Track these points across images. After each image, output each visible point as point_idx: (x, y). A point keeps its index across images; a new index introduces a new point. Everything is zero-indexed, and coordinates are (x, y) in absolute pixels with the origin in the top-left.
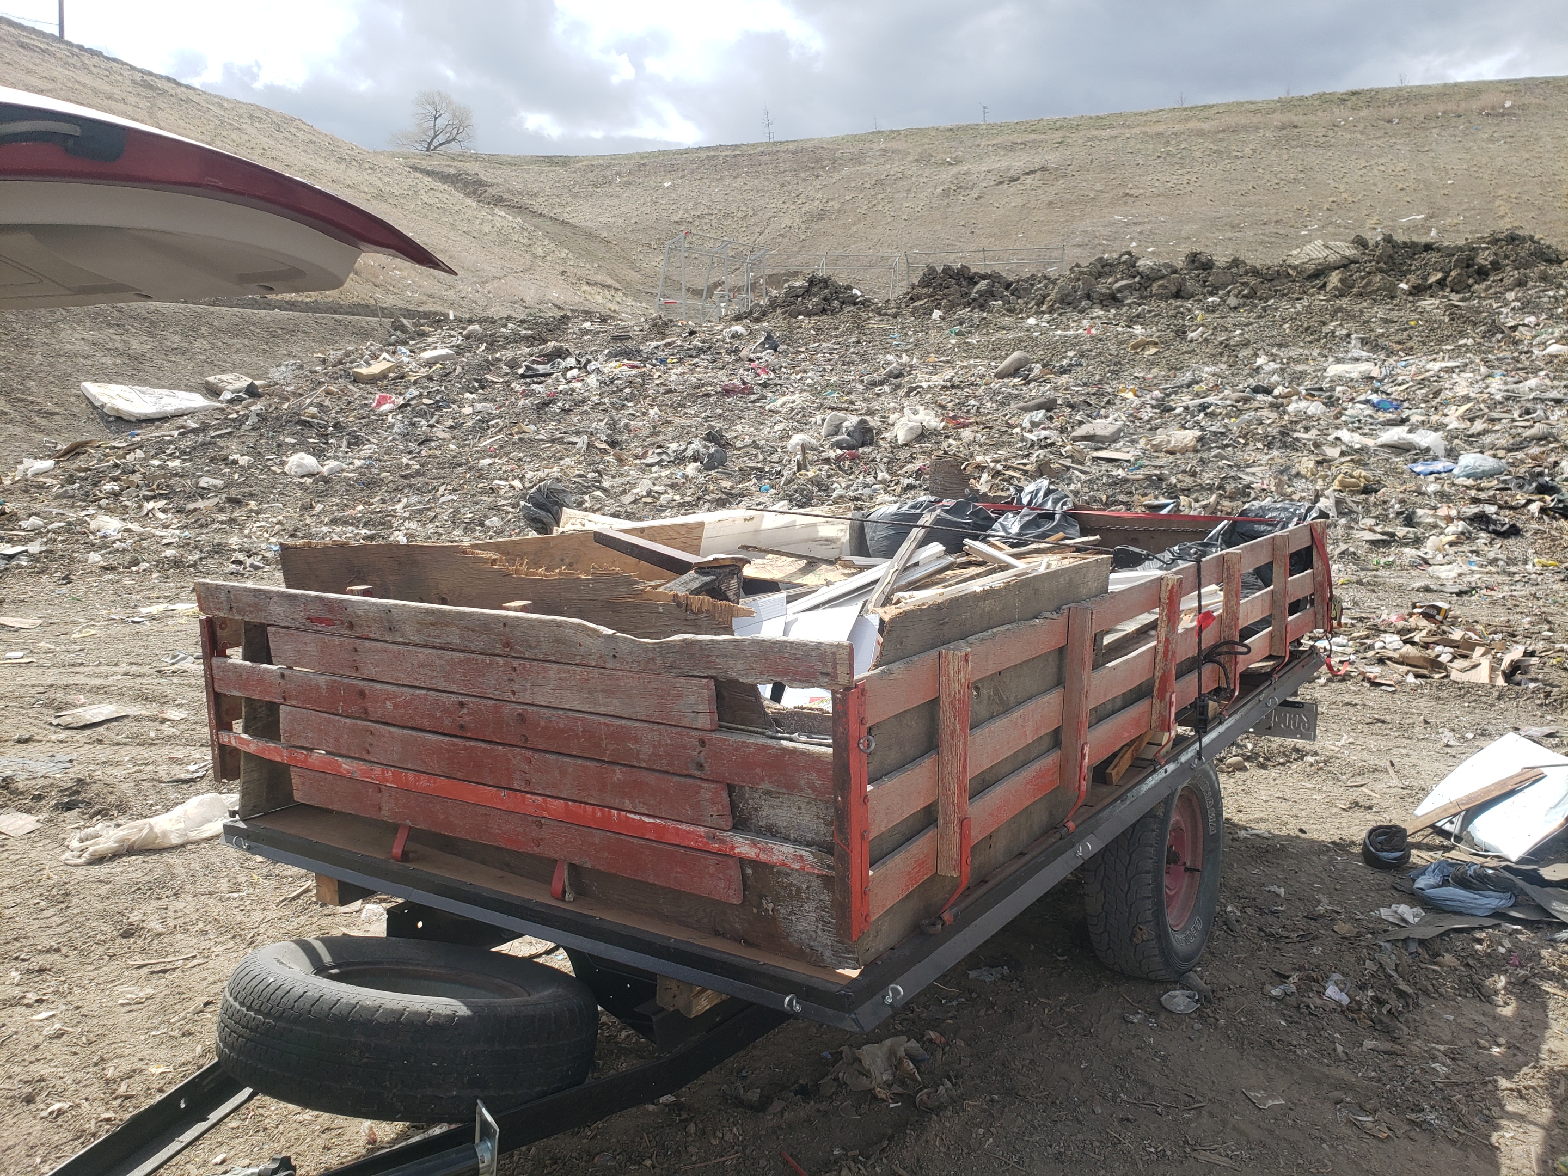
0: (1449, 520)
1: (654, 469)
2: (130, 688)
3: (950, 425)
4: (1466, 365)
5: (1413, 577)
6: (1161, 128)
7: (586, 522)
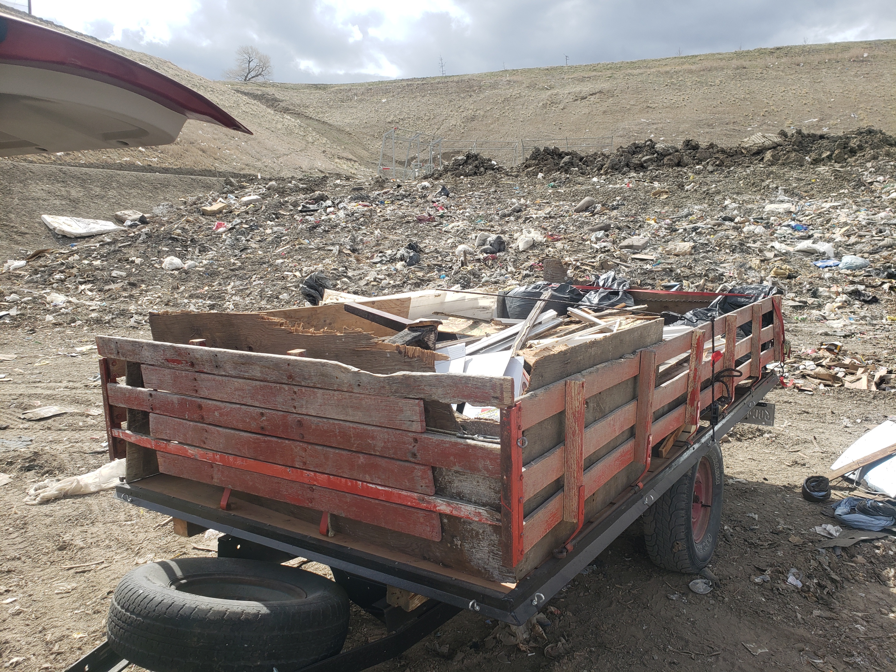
0: (838, 294)
1: (378, 265)
2: (68, 396)
3: (550, 240)
4: (845, 204)
5: (817, 327)
6: (668, 69)
7: (339, 298)
